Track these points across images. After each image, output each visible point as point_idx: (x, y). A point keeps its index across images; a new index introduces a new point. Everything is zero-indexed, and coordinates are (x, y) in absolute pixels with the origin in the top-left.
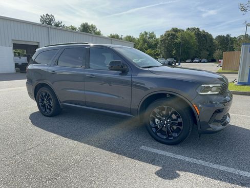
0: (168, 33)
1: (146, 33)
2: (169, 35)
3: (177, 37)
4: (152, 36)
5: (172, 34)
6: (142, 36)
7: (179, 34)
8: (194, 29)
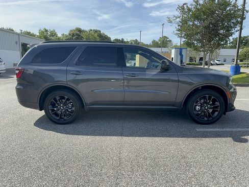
0: (72, 32)
1: (46, 31)
2: (73, 34)
3: (82, 37)
4: (53, 34)
5: (77, 34)
6: (41, 32)
7: (83, 35)
8: (96, 31)
